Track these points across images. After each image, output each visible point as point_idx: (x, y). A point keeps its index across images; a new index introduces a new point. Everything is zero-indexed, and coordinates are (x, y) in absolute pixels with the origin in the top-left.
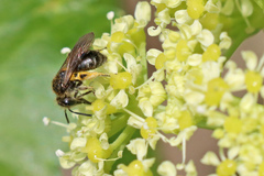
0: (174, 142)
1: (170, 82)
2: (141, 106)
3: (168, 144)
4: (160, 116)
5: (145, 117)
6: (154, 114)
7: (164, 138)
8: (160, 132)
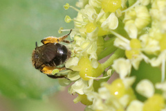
0: (154, 63)
1: (153, 6)
2: (126, 28)
3: (150, 64)
4: (143, 38)
5: (130, 39)
6: (138, 36)
7: (146, 59)
8: (144, 53)
